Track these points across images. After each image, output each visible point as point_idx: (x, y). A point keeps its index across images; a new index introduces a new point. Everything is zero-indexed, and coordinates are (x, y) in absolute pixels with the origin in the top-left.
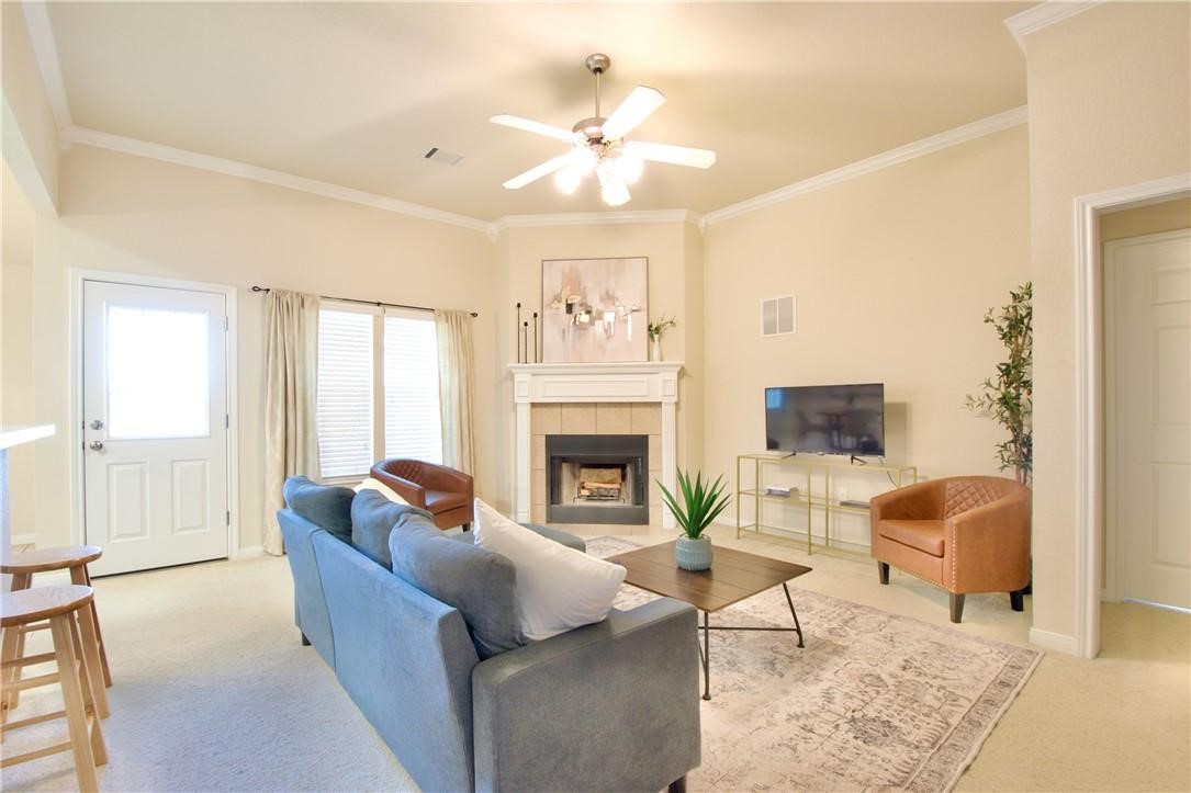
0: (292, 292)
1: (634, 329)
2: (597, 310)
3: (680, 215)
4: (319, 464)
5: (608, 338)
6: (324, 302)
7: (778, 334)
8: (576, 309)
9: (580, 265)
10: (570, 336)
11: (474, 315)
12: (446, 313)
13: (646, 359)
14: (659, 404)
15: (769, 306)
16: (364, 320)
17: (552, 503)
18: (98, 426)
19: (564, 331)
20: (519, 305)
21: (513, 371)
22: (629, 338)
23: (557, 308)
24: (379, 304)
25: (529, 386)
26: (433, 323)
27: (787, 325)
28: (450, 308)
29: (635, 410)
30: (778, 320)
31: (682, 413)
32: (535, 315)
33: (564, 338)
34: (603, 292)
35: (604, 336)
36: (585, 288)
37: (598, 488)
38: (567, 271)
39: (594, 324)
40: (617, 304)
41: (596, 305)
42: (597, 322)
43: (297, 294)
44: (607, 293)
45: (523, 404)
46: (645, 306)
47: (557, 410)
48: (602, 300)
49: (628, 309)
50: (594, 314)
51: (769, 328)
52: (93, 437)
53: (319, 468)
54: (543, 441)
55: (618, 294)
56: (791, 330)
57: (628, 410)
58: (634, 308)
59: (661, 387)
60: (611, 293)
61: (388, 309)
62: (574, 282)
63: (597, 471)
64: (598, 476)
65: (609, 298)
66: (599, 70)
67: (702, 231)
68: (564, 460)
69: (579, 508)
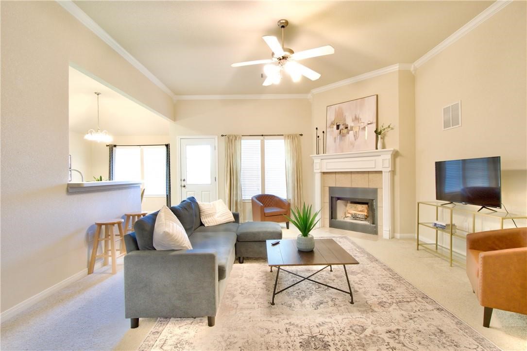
0: (232, 135)
1: (369, 134)
2: (351, 126)
3: (396, 68)
4: (242, 194)
5: (355, 140)
6: (243, 137)
7: (451, 127)
8: (341, 127)
9: (344, 106)
10: (338, 141)
11: (301, 135)
12: (288, 136)
13: (375, 148)
14: (381, 172)
15: (446, 111)
16: (257, 142)
17: (332, 218)
18: (184, 180)
19: (335, 138)
20: (317, 129)
21: (313, 158)
22: (366, 138)
23: (333, 128)
24: (262, 135)
25: (321, 164)
26: (283, 140)
27: (455, 122)
28: (290, 133)
29: (371, 176)
30: (452, 120)
31: (397, 178)
32: (323, 132)
33: (335, 141)
34: (354, 117)
35: (353, 139)
36: (345, 116)
37: (355, 214)
38: (337, 109)
39: (348, 133)
40: (360, 121)
41: (350, 123)
42: (350, 132)
43: (235, 135)
44: (356, 117)
45: (317, 173)
46: (375, 121)
47: (334, 175)
48: (353, 121)
49: (366, 124)
50: (349, 128)
51: (447, 125)
52: (183, 183)
53: (242, 196)
54: (327, 189)
55: (361, 116)
56: (458, 124)
57: (366, 175)
58: (369, 122)
59: (382, 162)
60: (357, 116)
61: (266, 137)
62: (340, 114)
63: (355, 205)
64: (355, 207)
65: (356, 119)
66: (283, 27)
67: (413, 73)
68: (339, 199)
69: (346, 222)
